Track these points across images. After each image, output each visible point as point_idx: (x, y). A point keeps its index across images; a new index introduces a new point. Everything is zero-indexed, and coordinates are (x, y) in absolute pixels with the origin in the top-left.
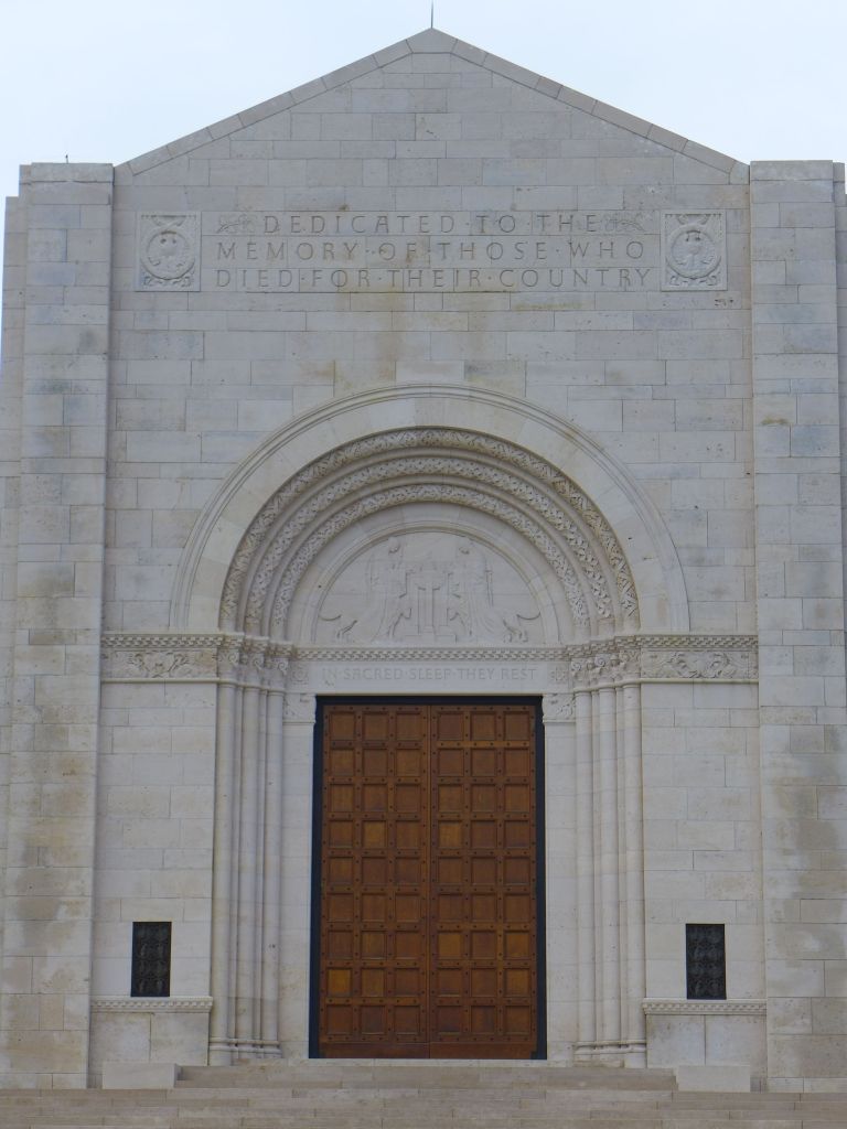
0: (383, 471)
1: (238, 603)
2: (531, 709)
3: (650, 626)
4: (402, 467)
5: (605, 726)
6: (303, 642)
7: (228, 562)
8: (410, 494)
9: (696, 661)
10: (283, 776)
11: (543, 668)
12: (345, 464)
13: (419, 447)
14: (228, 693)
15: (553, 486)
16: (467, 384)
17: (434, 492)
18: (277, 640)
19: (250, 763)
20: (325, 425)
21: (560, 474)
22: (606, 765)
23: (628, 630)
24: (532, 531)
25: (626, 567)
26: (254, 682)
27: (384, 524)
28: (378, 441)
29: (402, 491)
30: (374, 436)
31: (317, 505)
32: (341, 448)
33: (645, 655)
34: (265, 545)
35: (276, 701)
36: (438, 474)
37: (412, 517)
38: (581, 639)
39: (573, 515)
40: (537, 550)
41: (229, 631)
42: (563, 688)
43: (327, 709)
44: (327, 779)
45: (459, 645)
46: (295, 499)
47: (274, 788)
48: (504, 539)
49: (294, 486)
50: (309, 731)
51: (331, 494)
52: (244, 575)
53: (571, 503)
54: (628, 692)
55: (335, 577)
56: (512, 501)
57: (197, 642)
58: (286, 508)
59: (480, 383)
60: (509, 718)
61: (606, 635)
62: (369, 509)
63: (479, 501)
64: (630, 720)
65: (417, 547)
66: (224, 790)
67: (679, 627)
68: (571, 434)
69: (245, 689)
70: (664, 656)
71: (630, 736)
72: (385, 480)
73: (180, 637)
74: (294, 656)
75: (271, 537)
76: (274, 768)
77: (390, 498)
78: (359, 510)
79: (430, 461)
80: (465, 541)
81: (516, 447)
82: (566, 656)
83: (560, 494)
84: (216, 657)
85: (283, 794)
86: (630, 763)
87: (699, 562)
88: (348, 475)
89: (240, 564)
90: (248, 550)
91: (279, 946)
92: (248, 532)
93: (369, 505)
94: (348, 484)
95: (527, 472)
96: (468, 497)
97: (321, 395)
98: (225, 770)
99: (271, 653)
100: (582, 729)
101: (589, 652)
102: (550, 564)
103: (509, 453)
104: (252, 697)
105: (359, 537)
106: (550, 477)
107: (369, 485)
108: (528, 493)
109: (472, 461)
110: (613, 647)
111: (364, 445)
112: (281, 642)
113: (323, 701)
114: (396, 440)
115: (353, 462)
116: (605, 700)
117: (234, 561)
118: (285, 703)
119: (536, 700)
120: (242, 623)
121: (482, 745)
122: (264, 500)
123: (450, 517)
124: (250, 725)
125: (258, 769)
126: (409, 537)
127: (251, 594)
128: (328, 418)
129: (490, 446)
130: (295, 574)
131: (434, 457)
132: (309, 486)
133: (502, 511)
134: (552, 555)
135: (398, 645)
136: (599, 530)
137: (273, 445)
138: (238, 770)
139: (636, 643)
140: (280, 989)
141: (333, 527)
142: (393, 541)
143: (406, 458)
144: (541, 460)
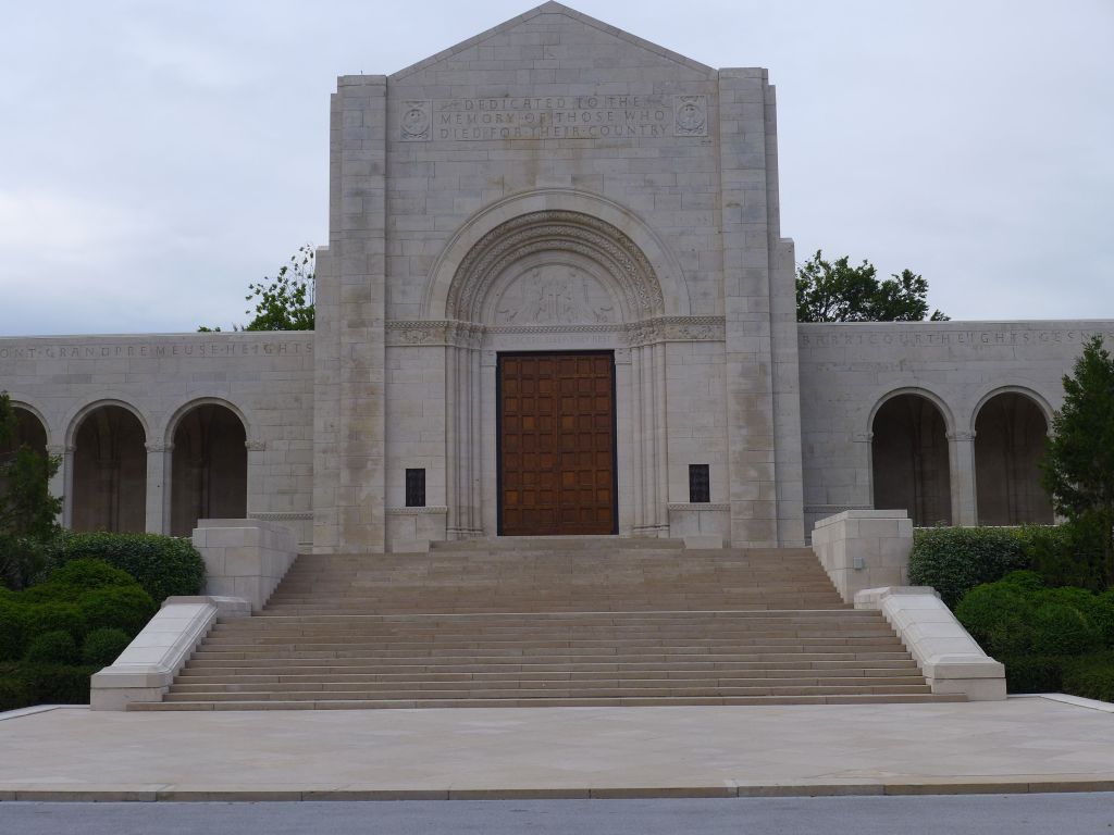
0: (529, 233)
1: (455, 304)
2: (609, 357)
3: (670, 313)
4: (539, 231)
5: (647, 365)
6: (490, 325)
7: (450, 283)
8: (544, 245)
9: (694, 330)
10: (480, 393)
11: (614, 336)
12: (509, 230)
13: (548, 221)
14: (451, 351)
15: (619, 240)
16: (573, 187)
17: (556, 244)
18: (476, 323)
19: (463, 387)
20: (498, 210)
21: (623, 234)
22: (648, 386)
23: (659, 315)
24: (608, 264)
25: (657, 282)
26: (465, 346)
27: (530, 261)
28: (527, 218)
29: (539, 244)
30: (524, 215)
31: (495, 252)
32: (507, 222)
33: (667, 329)
34: (468, 274)
35: (476, 355)
36: (559, 234)
37: (545, 257)
38: (634, 320)
39: (628, 254)
40: (611, 274)
41: (451, 319)
42: (625, 346)
43: (502, 359)
44: (503, 395)
45: (572, 324)
46: (483, 249)
47: (476, 401)
48: (593, 268)
49: (483, 242)
50: (494, 370)
51: (502, 247)
52: (458, 289)
53: (628, 249)
54: (659, 347)
55: (505, 290)
56: (597, 248)
57: (435, 325)
58: (479, 254)
59: (580, 188)
60: (597, 362)
61: (647, 317)
62: (522, 254)
63: (580, 248)
64: (660, 361)
65: (548, 273)
66: (450, 401)
67: (684, 312)
68: (627, 212)
69: (460, 349)
70: (678, 328)
71: (660, 369)
72: (531, 238)
73: (425, 322)
74: (484, 332)
75: (472, 269)
76: (476, 389)
77: (533, 248)
78: (517, 255)
79: (554, 228)
80: (572, 270)
81: (599, 220)
82: (627, 329)
83: (623, 244)
84: (444, 332)
85: (481, 402)
86: (660, 383)
87: (695, 279)
88: (511, 236)
89: (455, 284)
90: (460, 276)
91: (481, 480)
92: (459, 267)
93: (522, 251)
94: (511, 241)
95: (605, 233)
96: (575, 247)
97: (496, 194)
98: (450, 391)
99: (473, 330)
100: (635, 367)
101: (638, 327)
102: (617, 281)
103: (595, 223)
104: (463, 353)
105: (517, 269)
106: (617, 235)
107: (521, 241)
108: (605, 244)
109: (577, 228)
110: (651, 324)
111: (520, 220)
112: (478, 324)
113: (500, 354)
114: (536, 217)
115: (513, 229)
116: (647, 351)
117: (452, 283)
118: (481, 357)
119: (611, 352)
120: (457, 314)
121: (583, 376)
122: (468, 249)
123: (565, 257)
124: (463, 368)
125: (467, 391)
126: (544, 268)
127: (462, 299)
128: (500, 206)
129: (586, 219)
130: (485, 289)
131: (556, 226)
132: (491, 242)
133: (591, 254)
134: (618, 276)
135: (540, 325)
136: (643, 263)
137: (472, 221)
138: (457, 391)
139: (662, 321)
140: (482, 501)
141: (504, 263)
142: (535, 270)
143: (542, 227)
144: (612, 226)
